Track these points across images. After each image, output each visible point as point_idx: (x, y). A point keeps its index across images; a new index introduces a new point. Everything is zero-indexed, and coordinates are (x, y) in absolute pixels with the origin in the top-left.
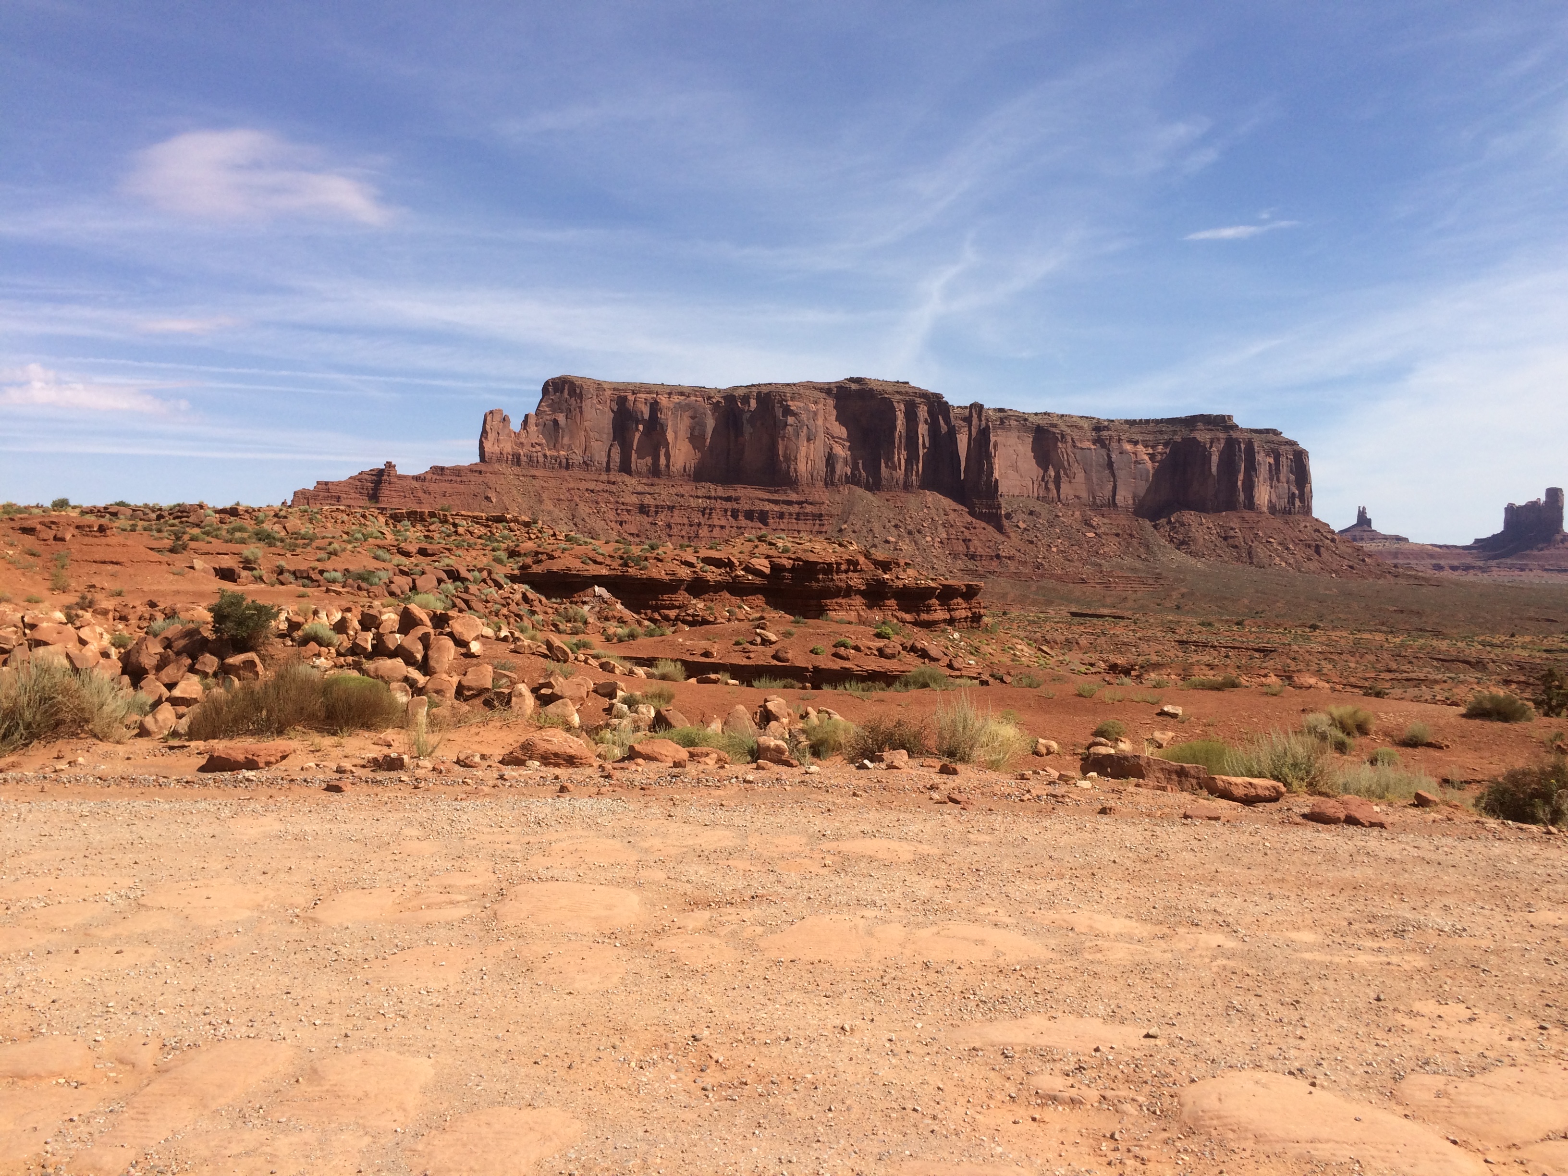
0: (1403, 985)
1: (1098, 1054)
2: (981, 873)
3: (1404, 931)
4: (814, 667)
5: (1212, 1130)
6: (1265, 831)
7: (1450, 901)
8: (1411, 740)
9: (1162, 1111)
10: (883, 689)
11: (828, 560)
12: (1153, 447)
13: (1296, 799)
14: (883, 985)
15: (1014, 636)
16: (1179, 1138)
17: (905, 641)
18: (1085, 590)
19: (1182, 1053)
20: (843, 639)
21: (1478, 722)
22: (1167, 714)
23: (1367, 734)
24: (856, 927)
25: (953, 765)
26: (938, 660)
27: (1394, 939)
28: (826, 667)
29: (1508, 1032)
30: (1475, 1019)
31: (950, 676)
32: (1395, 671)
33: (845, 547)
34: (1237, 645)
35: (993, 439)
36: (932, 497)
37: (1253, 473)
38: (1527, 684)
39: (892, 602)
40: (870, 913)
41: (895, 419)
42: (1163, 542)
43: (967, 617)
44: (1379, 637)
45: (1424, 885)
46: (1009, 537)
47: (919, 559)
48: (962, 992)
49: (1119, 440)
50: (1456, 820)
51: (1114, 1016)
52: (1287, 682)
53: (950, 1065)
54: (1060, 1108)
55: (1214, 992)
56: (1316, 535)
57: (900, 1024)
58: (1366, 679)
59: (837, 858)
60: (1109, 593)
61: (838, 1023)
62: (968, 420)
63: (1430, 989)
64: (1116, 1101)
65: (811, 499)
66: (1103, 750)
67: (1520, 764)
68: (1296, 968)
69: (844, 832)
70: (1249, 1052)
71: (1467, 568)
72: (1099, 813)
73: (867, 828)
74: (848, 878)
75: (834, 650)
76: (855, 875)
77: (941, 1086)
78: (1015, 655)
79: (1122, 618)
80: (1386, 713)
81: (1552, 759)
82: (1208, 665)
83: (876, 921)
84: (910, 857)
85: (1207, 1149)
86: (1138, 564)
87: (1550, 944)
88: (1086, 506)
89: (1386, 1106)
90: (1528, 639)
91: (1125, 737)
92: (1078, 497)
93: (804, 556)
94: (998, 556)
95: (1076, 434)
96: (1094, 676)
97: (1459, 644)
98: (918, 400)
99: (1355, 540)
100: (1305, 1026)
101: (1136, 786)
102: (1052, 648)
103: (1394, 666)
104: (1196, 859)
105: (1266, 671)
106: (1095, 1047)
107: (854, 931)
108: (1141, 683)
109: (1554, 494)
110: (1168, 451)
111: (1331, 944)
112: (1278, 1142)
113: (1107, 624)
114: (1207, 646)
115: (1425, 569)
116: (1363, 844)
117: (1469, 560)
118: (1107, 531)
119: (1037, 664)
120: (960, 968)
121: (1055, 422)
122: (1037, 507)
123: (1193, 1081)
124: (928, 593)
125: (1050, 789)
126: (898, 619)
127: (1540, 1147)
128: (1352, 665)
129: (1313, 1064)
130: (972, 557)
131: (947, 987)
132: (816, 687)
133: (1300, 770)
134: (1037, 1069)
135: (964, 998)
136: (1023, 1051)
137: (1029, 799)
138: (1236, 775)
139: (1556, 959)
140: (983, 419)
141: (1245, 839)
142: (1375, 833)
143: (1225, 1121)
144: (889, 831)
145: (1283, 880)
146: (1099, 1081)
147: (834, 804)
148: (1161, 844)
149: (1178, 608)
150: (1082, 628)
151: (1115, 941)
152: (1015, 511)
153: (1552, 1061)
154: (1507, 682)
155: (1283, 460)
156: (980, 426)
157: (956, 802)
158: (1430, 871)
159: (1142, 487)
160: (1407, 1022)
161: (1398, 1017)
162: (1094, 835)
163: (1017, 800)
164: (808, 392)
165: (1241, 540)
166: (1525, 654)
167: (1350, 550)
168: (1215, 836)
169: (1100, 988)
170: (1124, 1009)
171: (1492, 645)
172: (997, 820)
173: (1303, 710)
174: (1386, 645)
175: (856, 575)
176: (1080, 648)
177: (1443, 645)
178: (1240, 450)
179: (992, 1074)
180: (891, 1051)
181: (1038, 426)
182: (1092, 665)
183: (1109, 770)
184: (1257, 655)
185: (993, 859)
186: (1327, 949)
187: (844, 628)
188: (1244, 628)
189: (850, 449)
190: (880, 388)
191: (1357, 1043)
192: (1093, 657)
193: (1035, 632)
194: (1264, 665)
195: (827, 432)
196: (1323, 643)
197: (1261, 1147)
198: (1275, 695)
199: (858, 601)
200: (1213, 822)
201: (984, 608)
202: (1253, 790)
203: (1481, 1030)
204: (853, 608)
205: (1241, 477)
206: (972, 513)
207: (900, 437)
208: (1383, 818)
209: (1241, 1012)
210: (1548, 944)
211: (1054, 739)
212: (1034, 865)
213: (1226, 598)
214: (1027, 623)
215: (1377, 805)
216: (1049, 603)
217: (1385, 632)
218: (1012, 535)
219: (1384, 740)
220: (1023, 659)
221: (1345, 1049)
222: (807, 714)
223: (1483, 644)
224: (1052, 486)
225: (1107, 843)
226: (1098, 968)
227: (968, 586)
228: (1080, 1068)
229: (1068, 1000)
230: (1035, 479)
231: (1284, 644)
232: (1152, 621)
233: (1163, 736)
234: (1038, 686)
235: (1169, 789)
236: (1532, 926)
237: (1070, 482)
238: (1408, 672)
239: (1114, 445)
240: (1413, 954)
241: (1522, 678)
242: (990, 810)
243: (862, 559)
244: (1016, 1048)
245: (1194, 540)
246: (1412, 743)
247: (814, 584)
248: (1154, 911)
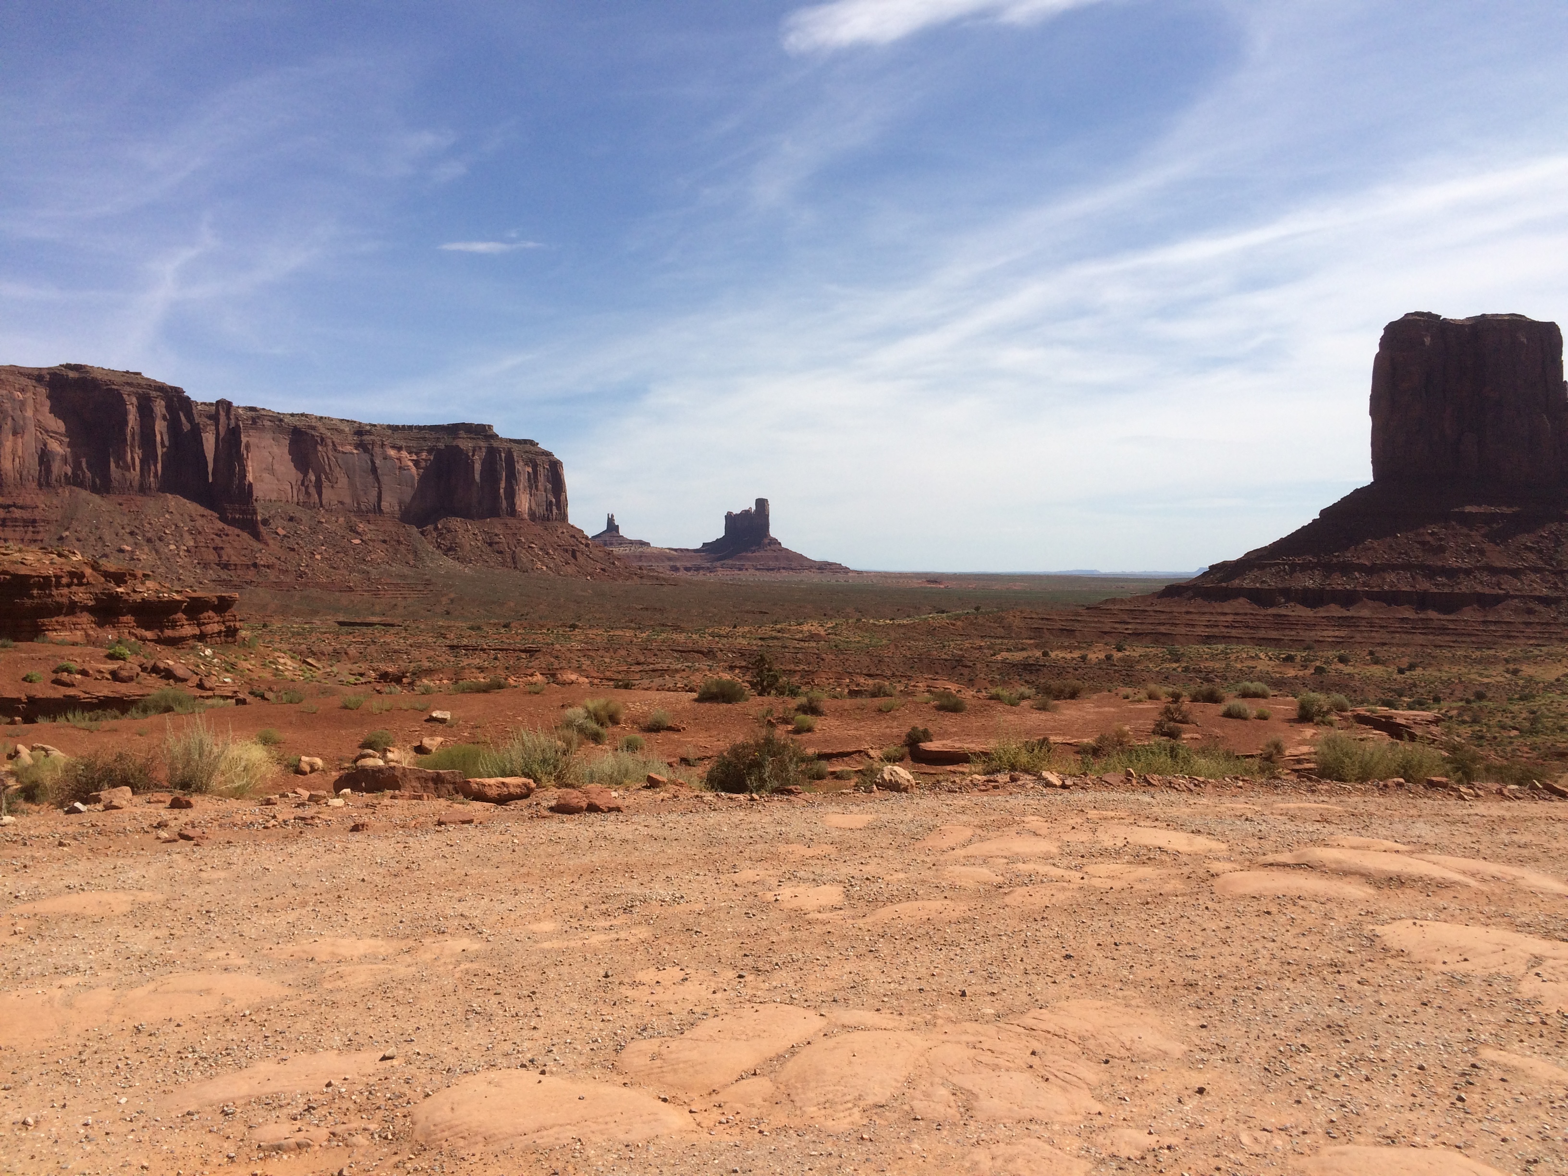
0: (629, 958)
1: (330, 1089)
2: (212, 915)
3: (632, 906)
4: (28, 698)
5: (443, 1142)
6: (515, 828)
7: (671, 872)
8: (655, 726)
9: (393, 1135)
10: (116, 717)
11: (44, 572)
12: (416, 454)
13: (546, 793)
14: (81, 1062)
15: (275, 650)
16: (410, 1159)
17: (145, 661)
18: (353, 598)
19: (419, 1068)
20: (65, 663)
21: (708, 705)
22: (436, 720)
23: (618, 723)
24: (51, 1000)
25: (187, 798)
26: (184, 680)
27: (625, 915)
28: (44, 697)
29: (713, 986)
30: (687, 979)
31: (200, 696)
32: (643, 663)
33: (66, 557)
34: (505, 647)
35: (244, 439)
36: (173, 501)
37: (514, 482)
38: (748, 668)
39: (129, 619)
40: (69, 981)
41: (125, 413)
42: (431, 548)
43: (220, 632)
44: (629, 633)
45: (651, 861)
46: (267, 544)
47: (162, 570)
48: (179, 1052)
49: (383, 445)
50: (681, 797)
51: (351, 1045)
52: (552, 680)
53: (159, 1137)
54: (285, 1157)
55: (455, 998)
56: (572, 541)
57: (100, 1103)
58: (619, 672)
59: (32, 922)
60: (378, 600)
61: (19, 1117)
62: (215, 418)
63: (652, 957)
64: (346, 1135)
65: (20, 502)
66: (369, 762)
67: (740, 739)
68: (534, 959)
69: (42, 890)
70: (484, 1053)
71: (698, 569)
72: (351, 831)
73: (74, 881)
74: (45, 944)
75: (54, 676)
76: (53, 939)
77: (146, 1164)
78: (277, 669)
79: (392, 625)
80: (634, 703)
81: (764, 732)
82: (479, 668)
83: (78, 988)
84: (126, 908)
85: (437, 1163)
86: (406, 571)
87: (749, 899)
88: (350, 511)
89: (607, 1079)
90: (747, 629)
91: (394, 746)
92: (341, 503)
93: (12, 569)
94: (255, 565)
95: (337, 438)
96: (364, 686)
97: (694, 636)
98: (154, 394)
99: (605, 545)
100: (539, 1016)
101: (391, 798)
102: (319, 660)
103: (642, 659)
104: (447, 866)
105: (532, 670)
106: (327, 1082)
107: (48, 1005)
108: (413, 690)
109: (762, 504)
110: (432, 458)
111: (568, 929)
112: (505, 1139)
113: (377, 632)
114: (476, 650)
115: (663, 570)
116: (602, 829)
117: (698, 562)
118: (374, 537)
119: (302, 678)
120: (178, 1025)
121: (313, 424)
122: (298, 513)
123: (428, 1095)
124: (172, 606)
125: (299, 812)
126: (137, 637)
127: (733, 1088)
128: (607, 660)
129: (544, 1052)
130: (226, 566)
131: (161, 1050)
132: (29, 719)
133: (549, 765)
134: (261, 1121)
135: (181, 1058)
136: (245, 1104)
137: (274, 826)
138: (490, 776)
139: (754, 911)
140: (232, 417)
141: (495, 839)
142: (612, 818)
143: (457, 1130)
144: (102, 881)
145: (528, 874)
146: (329, 1117)
147: (33, 858)
148: (413, 855)
149: (448, 613)
150: (351, 637)
151: (358, 964)
152: (274, 517)
153: (748, 1005)
154: (732, 668)
155: (540, 469)
156: (229, 425)
157: (188, 838)
158: (657, 846)
159: (408, 494)
160: (630, 993)
161: (623, 989)
162: (343, 855)
163: (260, 828)
164: (11, 378)
165: (506, 546)
166: (745, 642)
167: (601, 554)
168: (468, 839)
169: (337, 1017)
170: (361, 1034)
171: (719, 636)
172: (235, 854)
173: (563, 706)
174: (635, 640)
175: (82, 589)
176: (350, 659)
177: (681, 637)
178: (501, 460)
179: (208, 1138)
180: (86, 1137)
181: (295, 427)
182: (361, 675)
183: (363, 784)
184: (523, 655)
185: (228, 897)
186: (565, 936)
187: (67, 651)
188: (511, 630)
189: (69, 445)
190: (106, 378)
191: (585, 1022)
192: (363, 667)
193: (300, 644)
194: (530, 664)
195: (39, 425)
196: (581, 642)
197: (490, 1148)
198: (538, 693)
199: (85, 618)
200: (466, 826)
201: (240, 620)
202: (505, 789)
203: (691, 988)
204: (79, 627)
205: (503, 485)
206: (223, 519)
207: (133, 435)
208: (619, 802)
209: (479, 1013)
210: (748, 899)
211: (319, 755)
212: (274, 896)
213: (494, 602)
214: (290, 634)
215: (615, 791)
216: (315, 612)
217: (634, 629)
218: (271, 542)
219: (632, 728)
220: (286, 673)
221: (575, 1031)
222: (17, 752)
223: (713, 635)
224: (312, 490)
225: (356, 861)
226: (337, 997)
227: (220, 598)
228: (309, 1109)
229: (301, 1038)
230: (294, 483)
231: (548, 644)
232: (422, 627)
233: (431, 742)
234: (301, 701)
235: (425, 797)
236: (736, 885)
237: (332, 487)
238: (654, 664)
239: (377, 450)
240: (640, 927)
241: (744, 664)
242: (228, 842)
243: (88, 571)
244: (238, 1103)
245: (461, 547)
246: (655, 728)
247: (28, 602)
248: (401, 926)
